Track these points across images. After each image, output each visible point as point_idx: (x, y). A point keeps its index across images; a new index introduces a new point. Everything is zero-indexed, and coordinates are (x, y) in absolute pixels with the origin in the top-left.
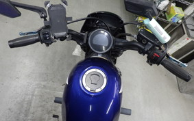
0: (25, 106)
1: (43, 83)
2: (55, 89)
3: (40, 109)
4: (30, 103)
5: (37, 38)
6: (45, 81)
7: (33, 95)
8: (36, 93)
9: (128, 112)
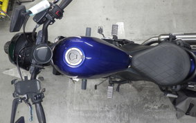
0: (89, 115)
1: (68, 104)
2: (73, 93)
3: (90, 102)
4: (86, 112)
5: (38, 105)
6: (66, 103)
7: (79, 111)
8: (77, 108)
9: (89, 30)
